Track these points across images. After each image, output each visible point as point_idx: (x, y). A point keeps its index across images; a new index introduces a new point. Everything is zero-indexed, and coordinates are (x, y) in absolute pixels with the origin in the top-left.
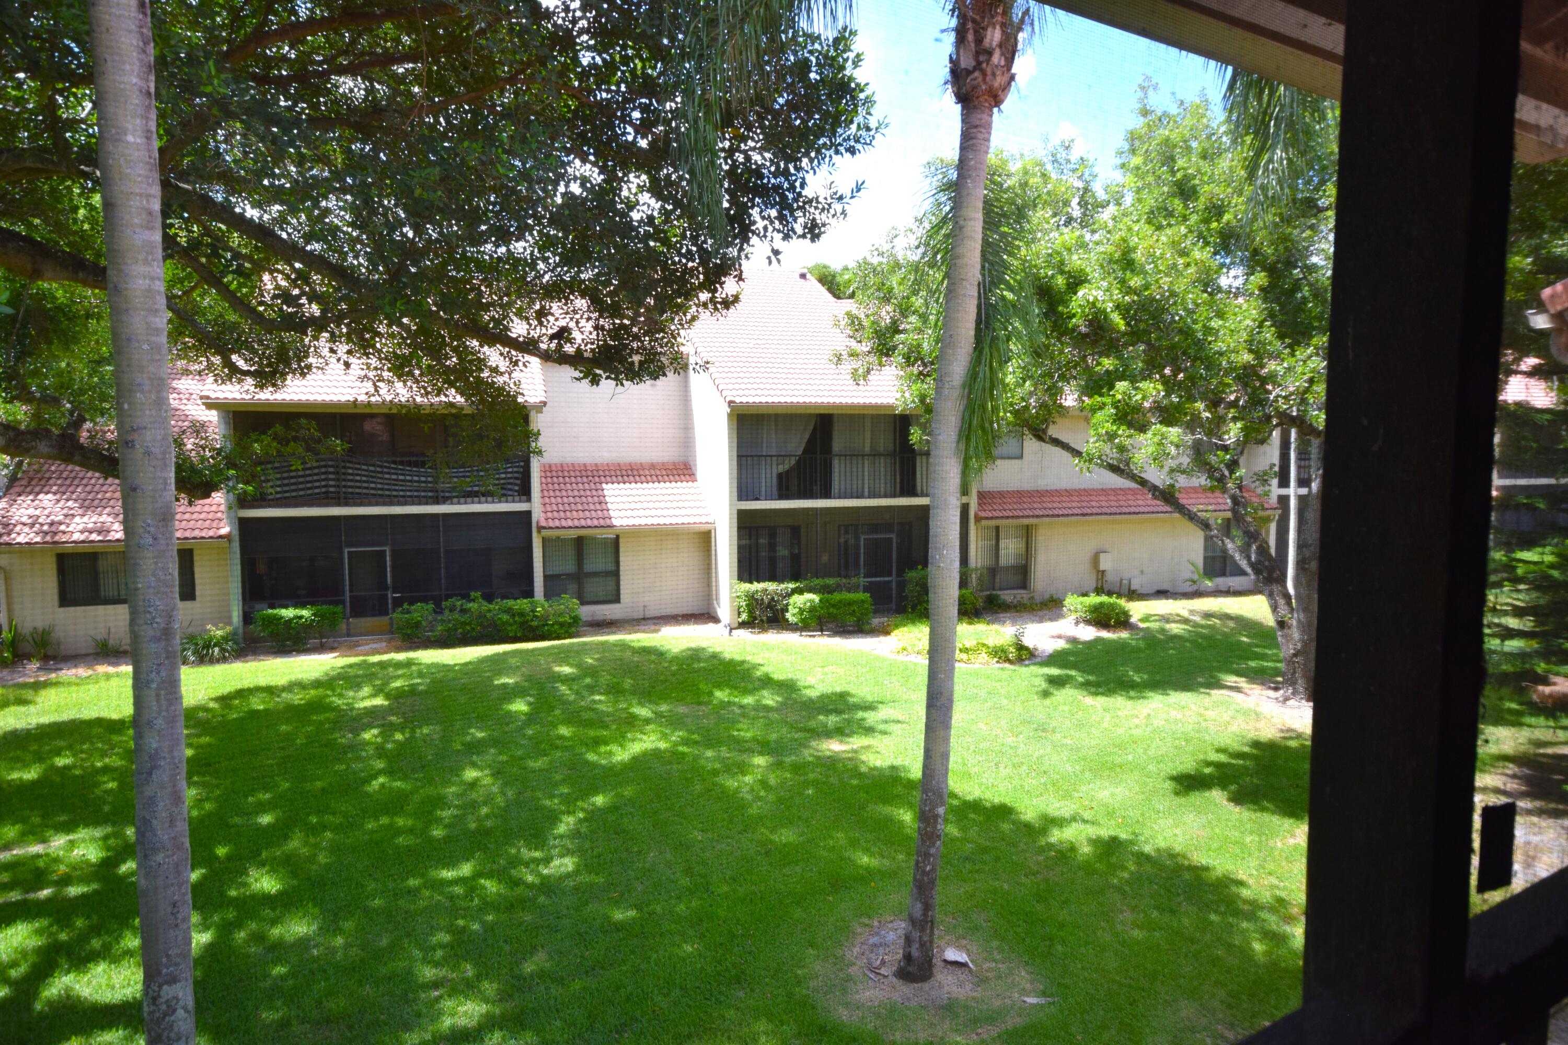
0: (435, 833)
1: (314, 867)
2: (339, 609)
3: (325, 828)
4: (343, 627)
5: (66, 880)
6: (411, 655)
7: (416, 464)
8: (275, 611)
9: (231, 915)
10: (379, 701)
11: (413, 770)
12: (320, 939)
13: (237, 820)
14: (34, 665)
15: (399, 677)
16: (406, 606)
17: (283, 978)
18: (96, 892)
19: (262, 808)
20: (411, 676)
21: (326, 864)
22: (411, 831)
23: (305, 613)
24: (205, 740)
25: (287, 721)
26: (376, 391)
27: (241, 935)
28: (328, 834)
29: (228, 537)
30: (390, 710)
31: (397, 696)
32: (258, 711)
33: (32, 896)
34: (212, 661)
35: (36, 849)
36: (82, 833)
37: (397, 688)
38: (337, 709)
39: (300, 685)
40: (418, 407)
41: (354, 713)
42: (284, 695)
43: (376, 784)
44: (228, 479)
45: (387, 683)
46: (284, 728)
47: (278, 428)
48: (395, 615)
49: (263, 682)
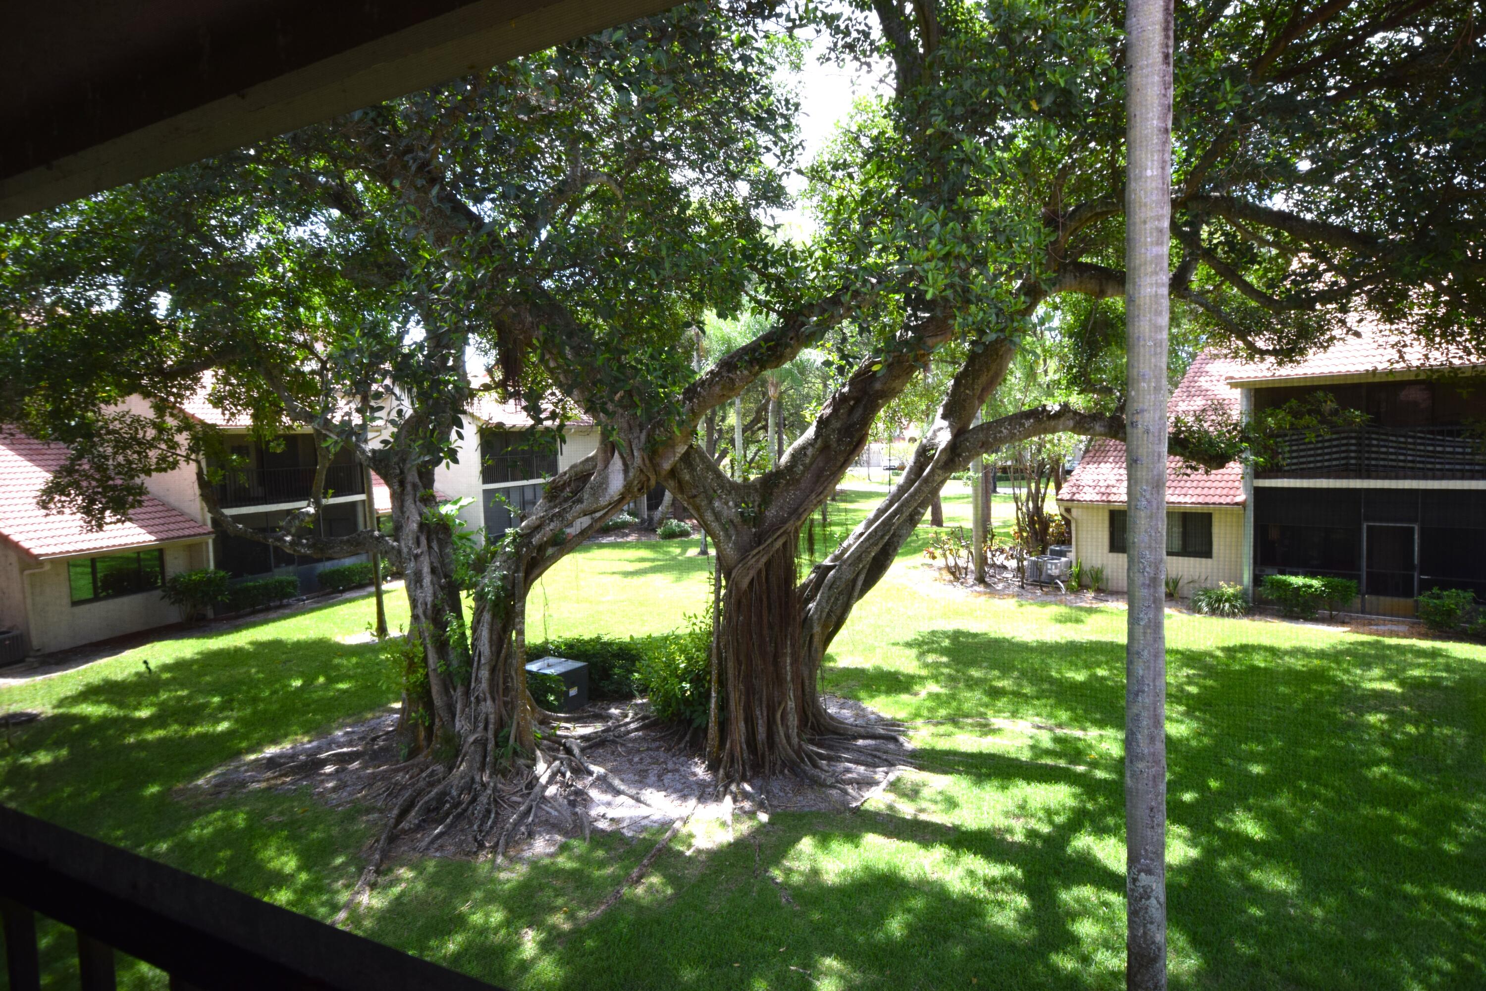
0: (1446, 847)
1: (1298, 830)
2: (1354, 583)
3: (1315, 796)
4: (1357, 601)
5: (1094, 765)
6: (1439, 644)
7: (1450, 433)
8: (1284, 577)
9: (1216, 842)
10: (1391, 686)
11: (1424, 770)
12: (1296, 901)
13: (1230, 761)
14: (1090, 595)
15: (1419, 666)
16: (1435, 590)
17: (1259, 921)
18: (1114, 781)
19: (1254, 758)
20: (1434, 668)
21: (1312, 833)
22: (1415, 833)
23: (1316, 583)
24: (1210, 682)
25: (1287, 684)
26: (1401, 357)
27: (1223, 864)
28: (1317, 803)
29: (1243, 504)
30: (1403, 698)
31: (1416, 685)
32: (1259, 668)
33: (1072, 767)
34: (1223, 614)
35: (1077, 733)
36: (1110, 732)
37: (1415, 678)
38: (1341, 684)
39: (1305, 653)
40: (1454, 369)
41: (1359, 692)
42: (1287, 658)
43: (1379, 771)
44: (1241, 451)
45: (1404, 670)
46: (1282, 689)
47: (1294, 402)
48: (1421, 598)
49: (1267, 642)
